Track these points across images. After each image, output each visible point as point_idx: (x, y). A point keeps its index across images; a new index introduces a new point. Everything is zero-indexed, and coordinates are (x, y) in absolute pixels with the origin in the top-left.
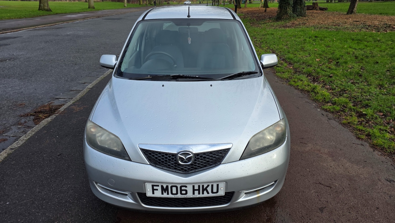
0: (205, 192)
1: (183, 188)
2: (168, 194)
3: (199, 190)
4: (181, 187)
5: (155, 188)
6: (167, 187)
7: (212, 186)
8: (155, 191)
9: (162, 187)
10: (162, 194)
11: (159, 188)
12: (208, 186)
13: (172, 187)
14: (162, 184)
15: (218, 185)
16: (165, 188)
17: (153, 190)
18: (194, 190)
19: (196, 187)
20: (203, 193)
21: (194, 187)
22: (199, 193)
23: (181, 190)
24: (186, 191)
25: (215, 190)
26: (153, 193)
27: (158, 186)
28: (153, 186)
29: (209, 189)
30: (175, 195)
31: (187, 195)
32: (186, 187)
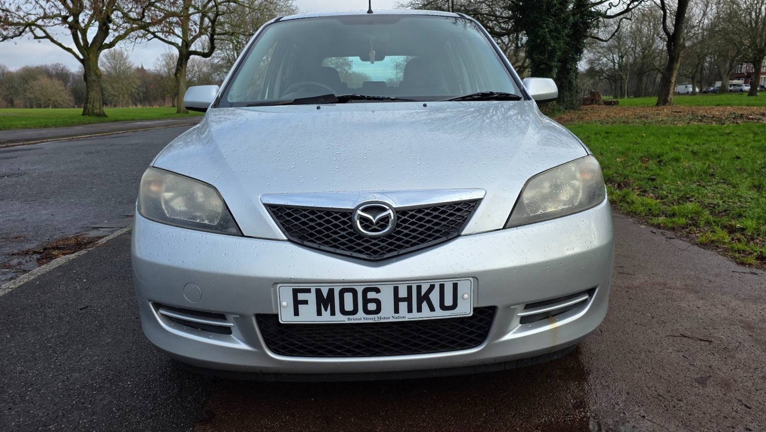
0: (425, 305)
1: (371, 295)
2: (333, 313)
3: (409, 299)
4: (365, 292)
5: (301, 296)
6: (331, 292)
7: (442, 287)
8: (300, 307)
9: (319, 292)
10: (319, 313)
11: (311, 298)
12: (432, 287)
13: (342, 292)
14: (318, 286)
15: (455, 286)
16: (325, 297)
17: (297, 303)
18: (397, 300)
19: (403, 293)
20: (419, 310)
21: (396, 290)
22: (410, 310)
23: (366, 301)
24: (378, 302)
25: (448, 302)
26: (296, 313)
27: (308, 291)
28: (296, 292)
29: (435, 297)
30: (351, 317)
31: (379, 315)
32: (377, 291)
